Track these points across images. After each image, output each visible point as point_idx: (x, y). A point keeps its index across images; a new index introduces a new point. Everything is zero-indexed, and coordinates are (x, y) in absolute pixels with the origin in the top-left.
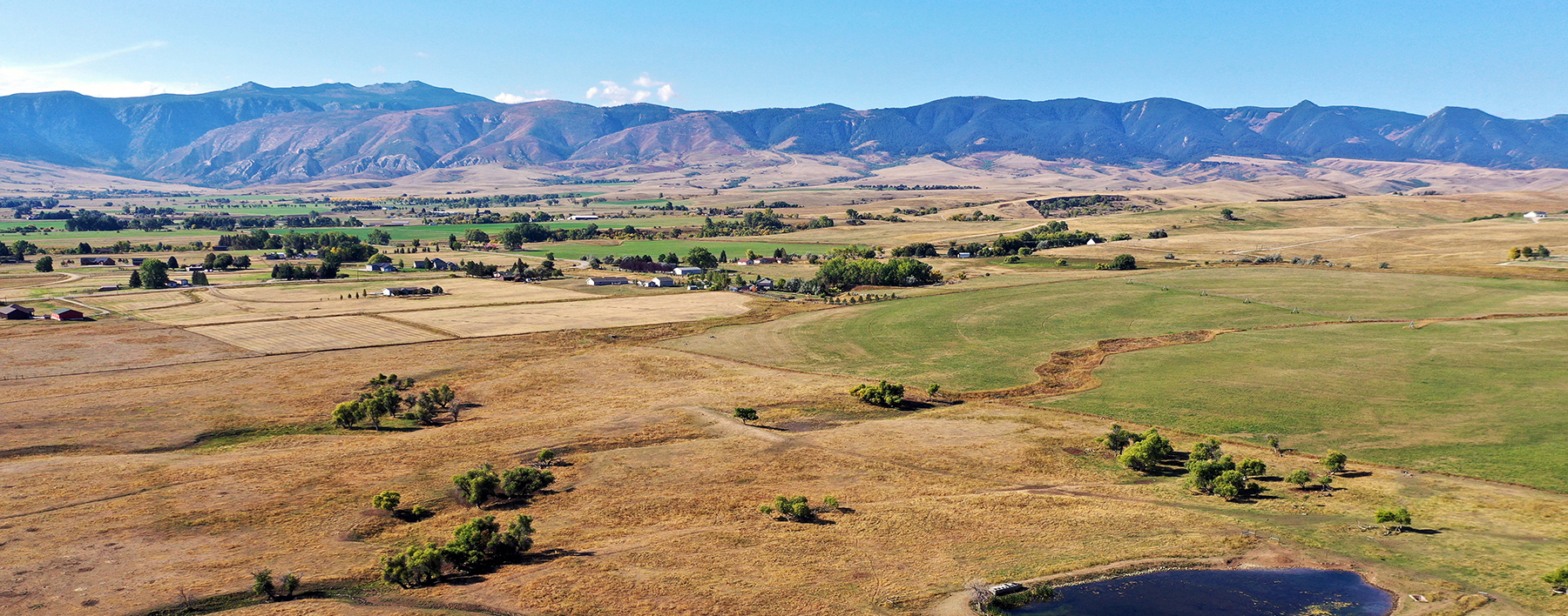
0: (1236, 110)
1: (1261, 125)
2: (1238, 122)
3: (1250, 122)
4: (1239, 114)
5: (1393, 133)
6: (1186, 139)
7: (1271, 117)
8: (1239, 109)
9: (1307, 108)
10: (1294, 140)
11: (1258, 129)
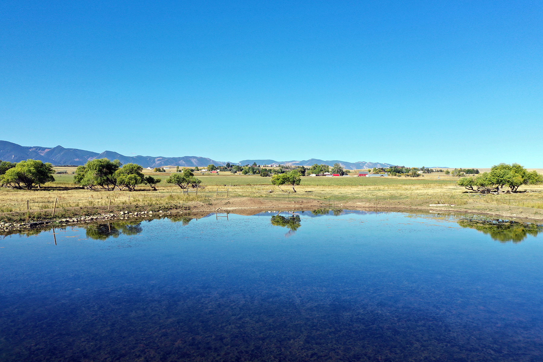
0: (33, 147)
1: (43, 153)
2: (34, 151)
3: (39, 152)
4: (34, 149)
5: (90, 158)
6: (13, 156)
7: (46, 150)
8: (34, 147)
9: (59, 149)
10: (56, 159)
11: (42, 155)
